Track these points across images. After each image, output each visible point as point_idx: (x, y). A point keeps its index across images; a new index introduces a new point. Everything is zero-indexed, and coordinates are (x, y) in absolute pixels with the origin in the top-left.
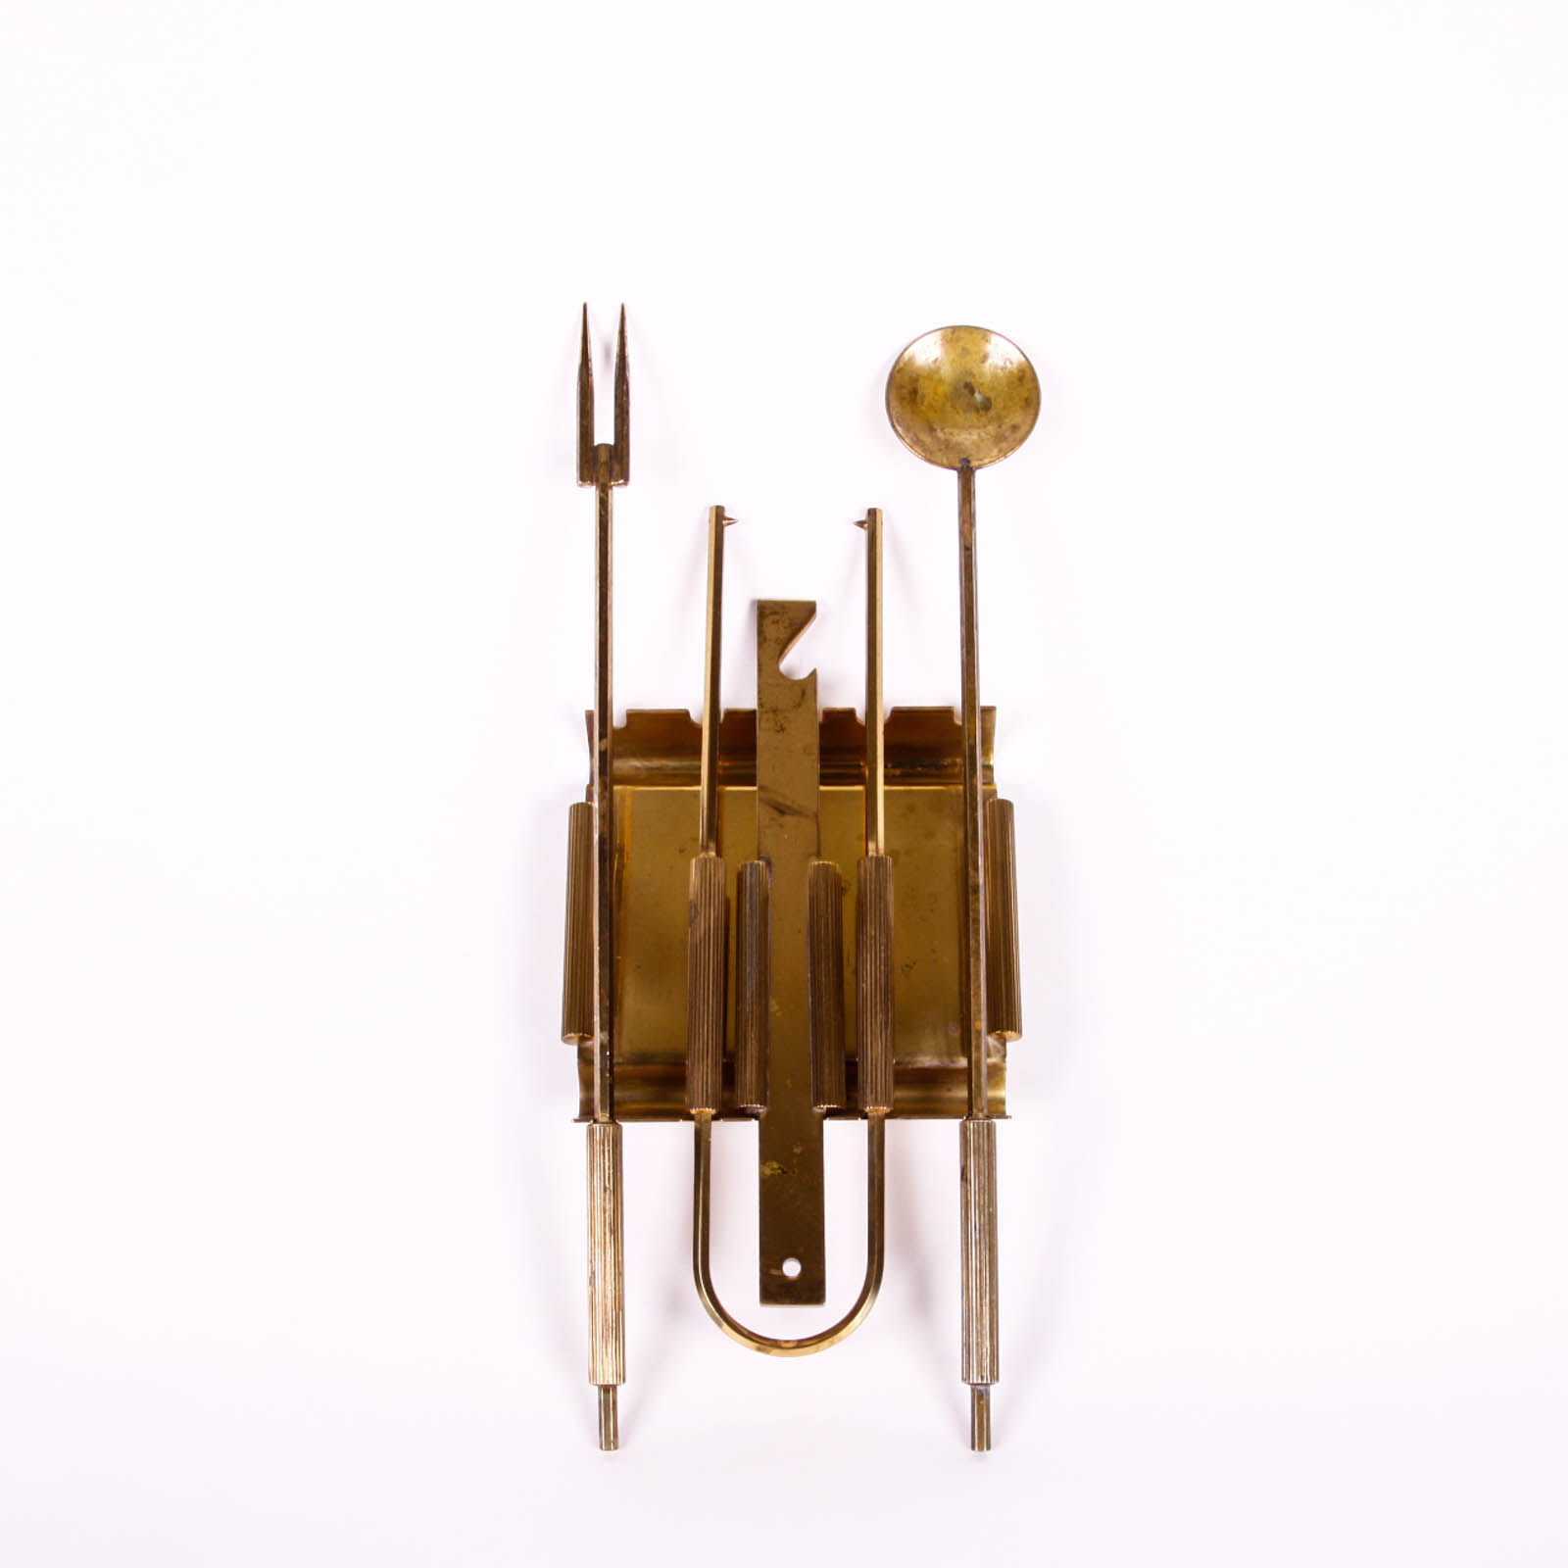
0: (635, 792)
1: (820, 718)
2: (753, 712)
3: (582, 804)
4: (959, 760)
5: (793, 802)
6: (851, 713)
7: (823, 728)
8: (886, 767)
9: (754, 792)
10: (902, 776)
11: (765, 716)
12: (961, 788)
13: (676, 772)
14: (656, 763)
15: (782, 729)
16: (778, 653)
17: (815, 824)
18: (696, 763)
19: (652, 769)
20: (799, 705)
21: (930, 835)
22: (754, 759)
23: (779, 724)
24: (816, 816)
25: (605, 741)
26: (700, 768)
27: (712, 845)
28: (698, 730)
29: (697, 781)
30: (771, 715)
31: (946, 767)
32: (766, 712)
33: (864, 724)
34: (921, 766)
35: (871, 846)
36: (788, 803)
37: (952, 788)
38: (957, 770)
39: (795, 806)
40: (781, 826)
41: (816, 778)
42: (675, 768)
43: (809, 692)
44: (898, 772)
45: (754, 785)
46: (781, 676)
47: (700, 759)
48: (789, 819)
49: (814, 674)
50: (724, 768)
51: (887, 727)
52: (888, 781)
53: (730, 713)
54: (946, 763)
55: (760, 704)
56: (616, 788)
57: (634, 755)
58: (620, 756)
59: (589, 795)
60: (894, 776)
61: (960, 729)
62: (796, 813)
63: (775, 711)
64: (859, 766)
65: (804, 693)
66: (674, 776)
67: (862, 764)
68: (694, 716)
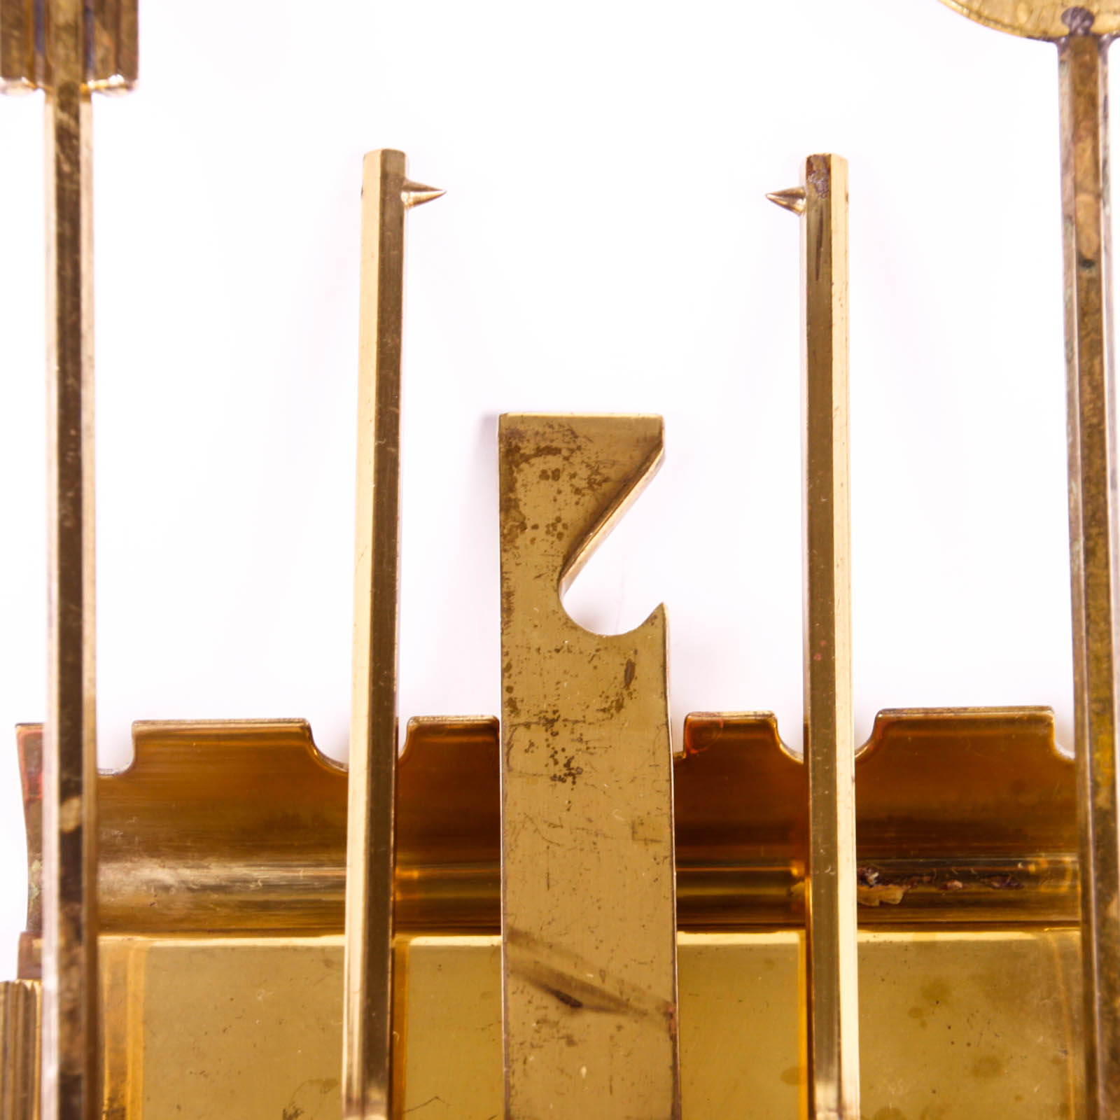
0: (153, 951)
1: (678, 744)
2: (491, 728)
3: (7, 984)
4: (1069, 859)
5: (603, 974)
6: (764, 727)
7: (682, 766)
8: (862, 879)
9: (495, 950)
10: (906, 903)
11: (522, 736)
12: (1075, 934)
13: (273, 897)
14: (216, 871)
15: (571, 773)
16: (559, 561)
17: (664, 1036)
18: (328, 872)
19: (205, 888)
20: (620, 706)
21: (988, 1067)
22: (494, 859)
23: (563, 761)
24: (671, 1016)
25: (75, 803)
26: (340, 885)
27: (378, 1096)
28: (337, 780)
29: (333, 919)
30: (540, 735)
31: (1036, 878)
32: (527, 725)
33: (799, 759)
34: (966, 877)
35: (825, 1095)
36: (590, 977)
37: (1050, 936)
38: (1065, 886)
39: (610, 987)
40: (570, 1042)
41: (668, 911)
42: (268, 887)
43: (645, 669)
44: (896, 893)
45: (495, 930)
46: (569, 625)
47: (342, 863)
48: (588, 1023)
49: (657, 619)
50: (406, 885)
51: (863, 764)
52: (869, 916)
53: (424, 732)
54: (1032, 868)
55: (511, 704)
56: (107, 941)
57: (154, 849)
58: (111, 852)
59: (30, 963)
60: (884, 905)
61: (1069, 768)
62: (613, 1005)
63: (550, 723)
64: (788, 879)
65: (630, 672)
66: (265, 906)
67: (795, 871)
68: (325, 743)
